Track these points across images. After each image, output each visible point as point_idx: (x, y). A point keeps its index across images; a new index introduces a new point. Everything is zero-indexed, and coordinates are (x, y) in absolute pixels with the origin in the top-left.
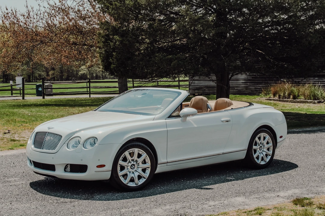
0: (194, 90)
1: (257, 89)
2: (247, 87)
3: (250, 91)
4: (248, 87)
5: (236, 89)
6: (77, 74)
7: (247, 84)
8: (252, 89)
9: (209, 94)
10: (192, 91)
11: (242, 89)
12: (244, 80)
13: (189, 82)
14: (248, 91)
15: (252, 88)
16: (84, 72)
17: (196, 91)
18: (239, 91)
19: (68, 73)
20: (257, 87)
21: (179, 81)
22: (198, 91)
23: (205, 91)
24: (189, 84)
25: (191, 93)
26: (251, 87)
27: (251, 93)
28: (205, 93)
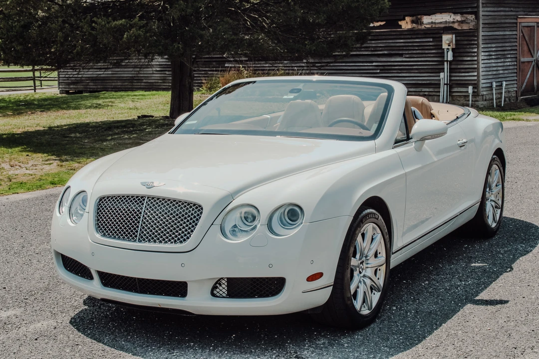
0: (69, 84)
2: (165, 78)
4: (167, 78)
5: (144, 81)
7: (166, 74)
9: (95, 90)
10: (63, 86)
11: (157, 81)
12: (159, 66)
13: (59, 72)
14: (168, 84)
17: (72, 87)
18: (151, 84)
22: (74, 87)
23: (88, 87)
24: (59, 75)
25: (63, 89)
28: (89, 90)
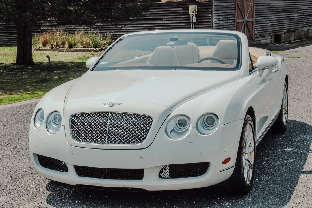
1: (11, 40)
3: (2, 42)
8: (4, 40)
15: (5, 39)
20: (10, 38)
26: (2, 38)
27: (3, 44)
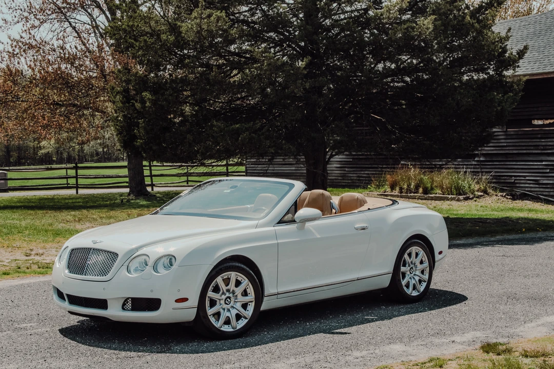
1: (361, 179)
2: (345, 175)
3: (350, 181)
4: (347, 175)
6: (35, 153)
7: (345, 171)
8: (352, 178)
11: (337, 178)
12: (339, 163)
13: (246, 167)
14: (347, 181)
15: (354, 176)
16: (47, 150)
18: (332, 181)
19: (19, 153)
20: (360, 175)
21: (227, 165)
24: (246, 170)
26: (350, 175)
27: (351, 184)
